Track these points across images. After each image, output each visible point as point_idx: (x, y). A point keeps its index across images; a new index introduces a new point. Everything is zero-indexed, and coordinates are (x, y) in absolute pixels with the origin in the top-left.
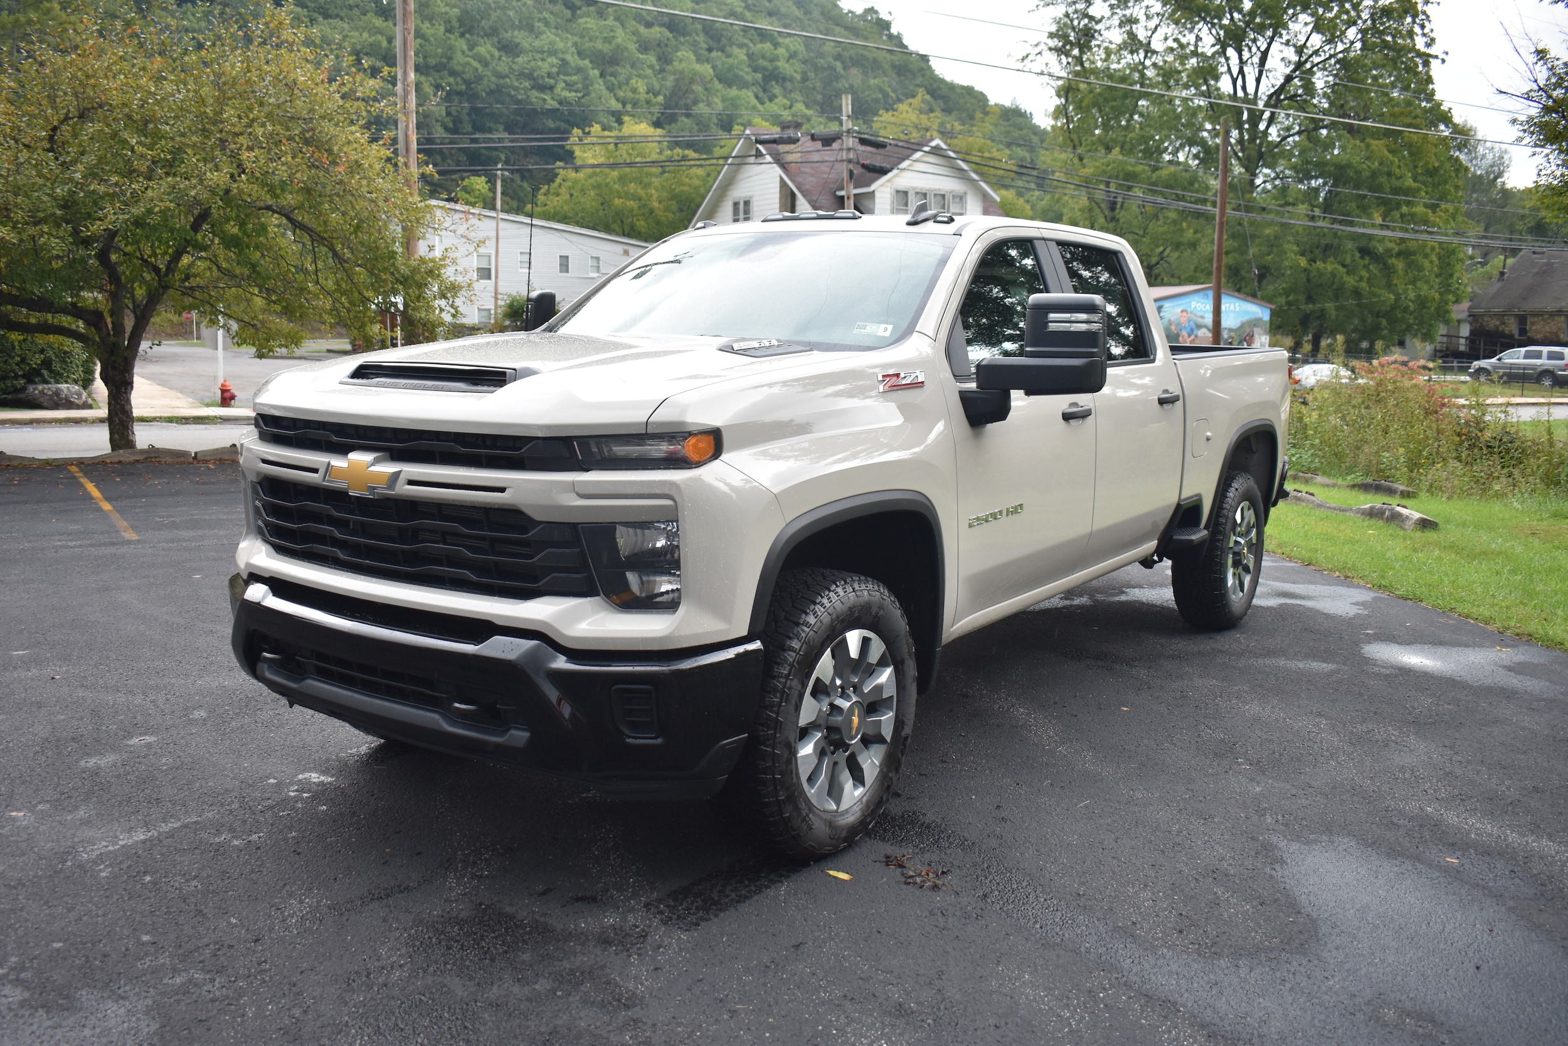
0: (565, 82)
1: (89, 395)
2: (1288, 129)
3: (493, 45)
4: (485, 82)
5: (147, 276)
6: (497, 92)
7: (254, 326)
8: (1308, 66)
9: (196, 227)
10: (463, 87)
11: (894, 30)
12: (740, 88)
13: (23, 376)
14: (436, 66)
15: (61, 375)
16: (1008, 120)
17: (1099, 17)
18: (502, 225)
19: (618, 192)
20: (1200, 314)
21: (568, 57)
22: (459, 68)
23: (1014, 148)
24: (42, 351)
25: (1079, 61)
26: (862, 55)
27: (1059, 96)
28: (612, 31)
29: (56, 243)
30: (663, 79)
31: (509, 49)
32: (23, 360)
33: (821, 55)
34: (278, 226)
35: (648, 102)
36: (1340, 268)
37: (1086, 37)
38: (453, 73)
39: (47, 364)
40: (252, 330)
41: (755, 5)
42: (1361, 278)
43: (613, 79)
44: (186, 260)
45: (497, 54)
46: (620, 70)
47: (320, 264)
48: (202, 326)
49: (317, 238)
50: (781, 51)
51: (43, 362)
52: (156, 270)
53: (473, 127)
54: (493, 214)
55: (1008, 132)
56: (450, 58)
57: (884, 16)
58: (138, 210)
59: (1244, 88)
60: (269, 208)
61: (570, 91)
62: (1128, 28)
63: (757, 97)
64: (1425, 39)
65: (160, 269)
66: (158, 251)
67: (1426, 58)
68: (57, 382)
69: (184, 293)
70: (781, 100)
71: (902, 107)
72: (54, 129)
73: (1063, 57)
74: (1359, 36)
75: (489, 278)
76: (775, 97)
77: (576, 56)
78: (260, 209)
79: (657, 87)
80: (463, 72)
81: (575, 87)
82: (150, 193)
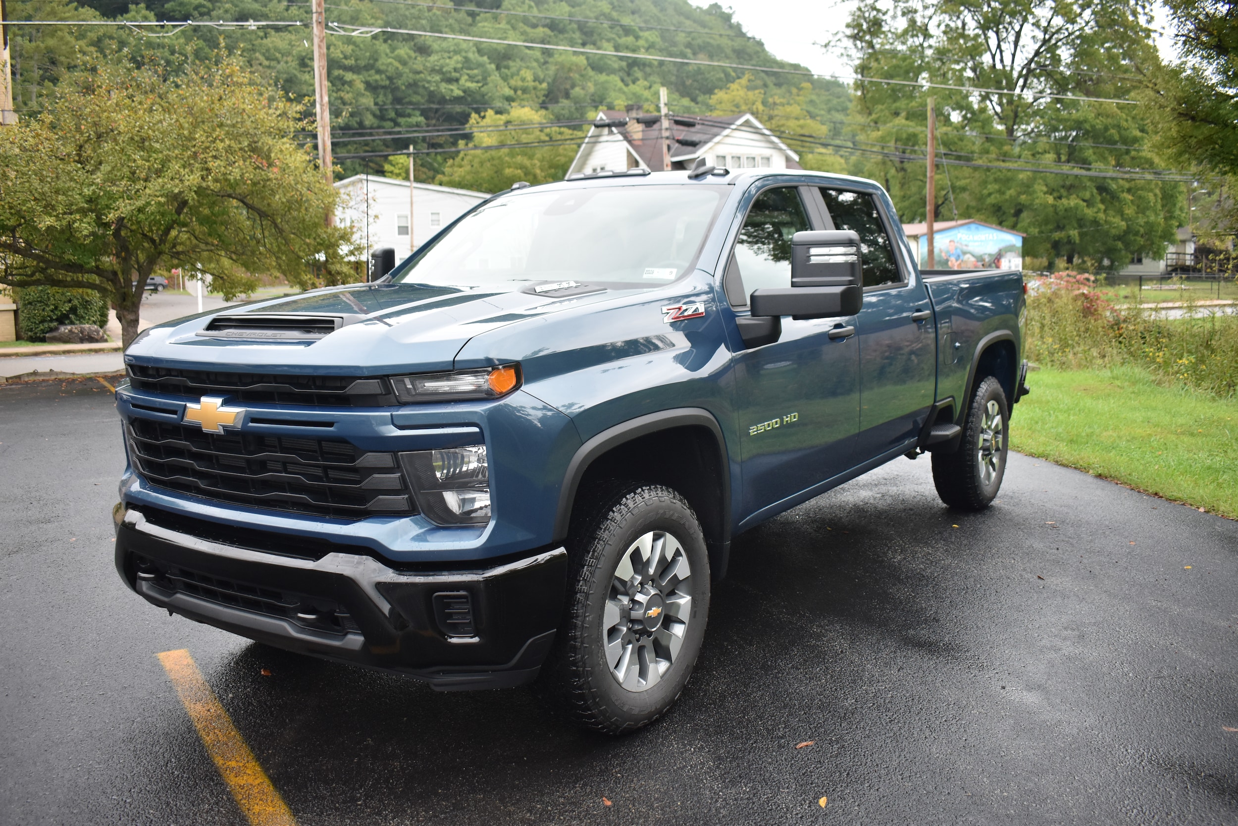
0: (468, 75)
1: (105, 332)
2: (1041, 92)
3: (410, 49)
4: (404, 78)
5: (146, 244)
6: (413, 85)
7: (222, 278)
8: (1053, 41)
9: (179, 212)
10: (387, 82)
11: (734, 20)
12: (608, 75)
13: (57, 320)
14: (365, 66)
15: (83, 318)
16: (828, 90)
17: (884, 10)
18: (415, 192)
19: (509, 163)
20: (964, 243)
21: (471, 55)
22: (382, 68)
23: (833, 112)
24: (70, 301)
25: (871, 45)
26: (708, 43)
27: (856, 72)
28: (505, 32)
29: (85, 227)
30: (547, 69)
31: (423, 50)
32: (56, 308)
33: (674, 44)
34: (237, 208)
35: (535, 88)
36: (1081, 203)
37: (876, 26)
38: (379, 72)
39: (73, 310)
40: (221, 282)
41: (620, 7)
42: (1099, 210)
43: (506, 71)
44: (173, 233)
45: (413, 54)
46: (511, 63)
47: (267, 233)
48: (186, 278)
49: (262, 215)
50: (641, 42)
51: (71, 309)
52: (153, 241)
53: (396, 114)
54: (408, 184)
55: (829, 100)
56: (376, 60)
57: (726, 10)
58: (140, 203)
59: (1002, 61)
60: (230, 196)
61: (472, 82)
62: (909, 16)
63: (622, 80)
64: (1146, 18)
65: (155, 240)
66: (154, 228)
67: (1148, 33)
68: (81, 323)
69: (172, 257)
70: (642, 83)
71: (733, 86)
72: (81, 147)
73: (858, 43)
74: (1093, 17)
75: (407, 234)
76: (638, 79)
77: (476, 55)
78: (222, 196)
79: (541, 75)
80: (387, 71)
81: (476, 79)
82: (147, 191)
